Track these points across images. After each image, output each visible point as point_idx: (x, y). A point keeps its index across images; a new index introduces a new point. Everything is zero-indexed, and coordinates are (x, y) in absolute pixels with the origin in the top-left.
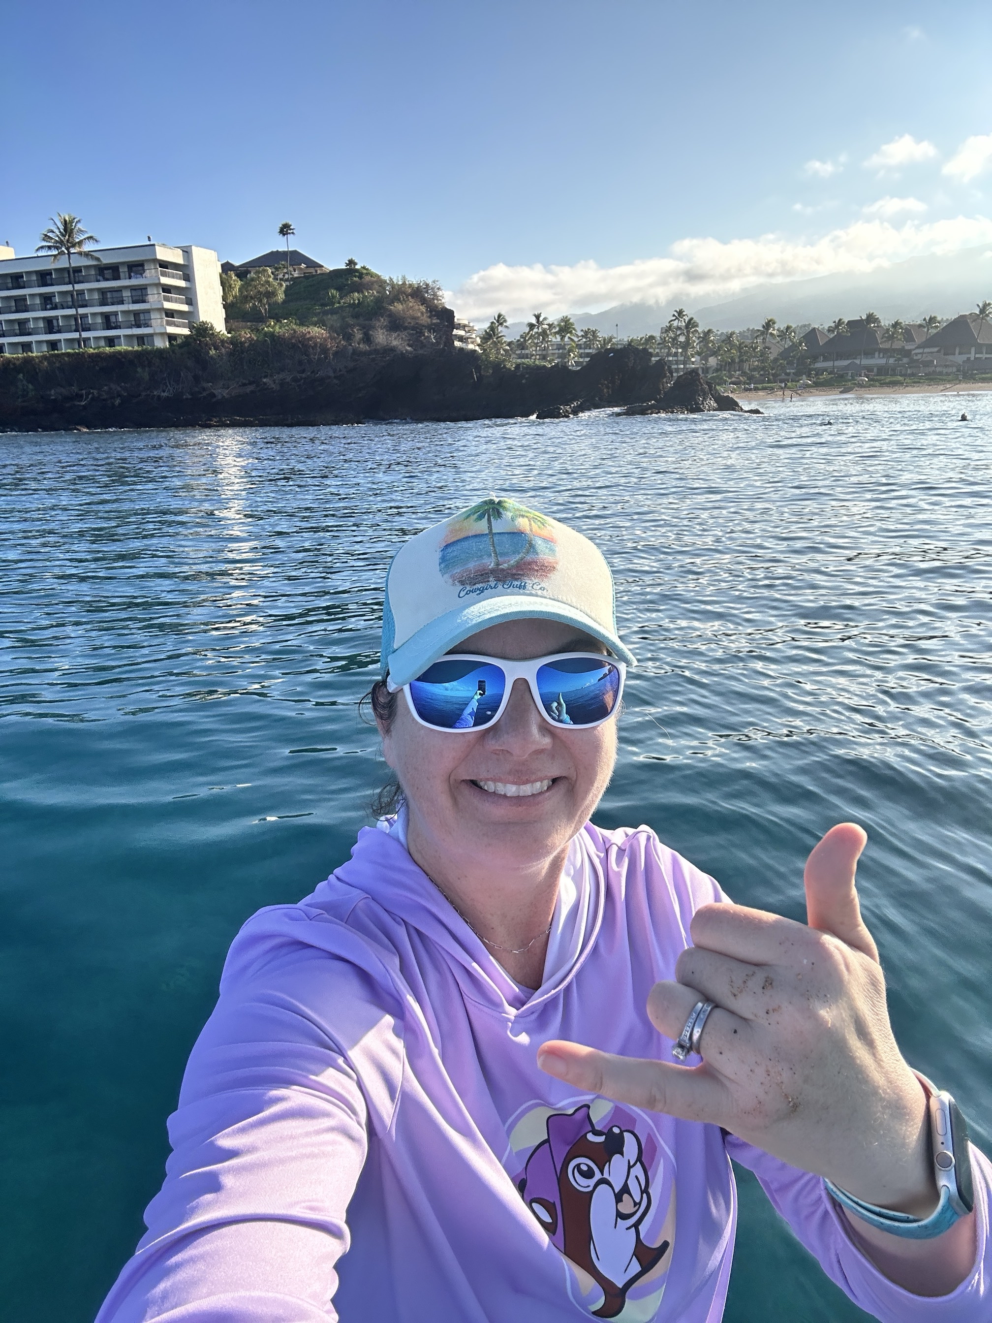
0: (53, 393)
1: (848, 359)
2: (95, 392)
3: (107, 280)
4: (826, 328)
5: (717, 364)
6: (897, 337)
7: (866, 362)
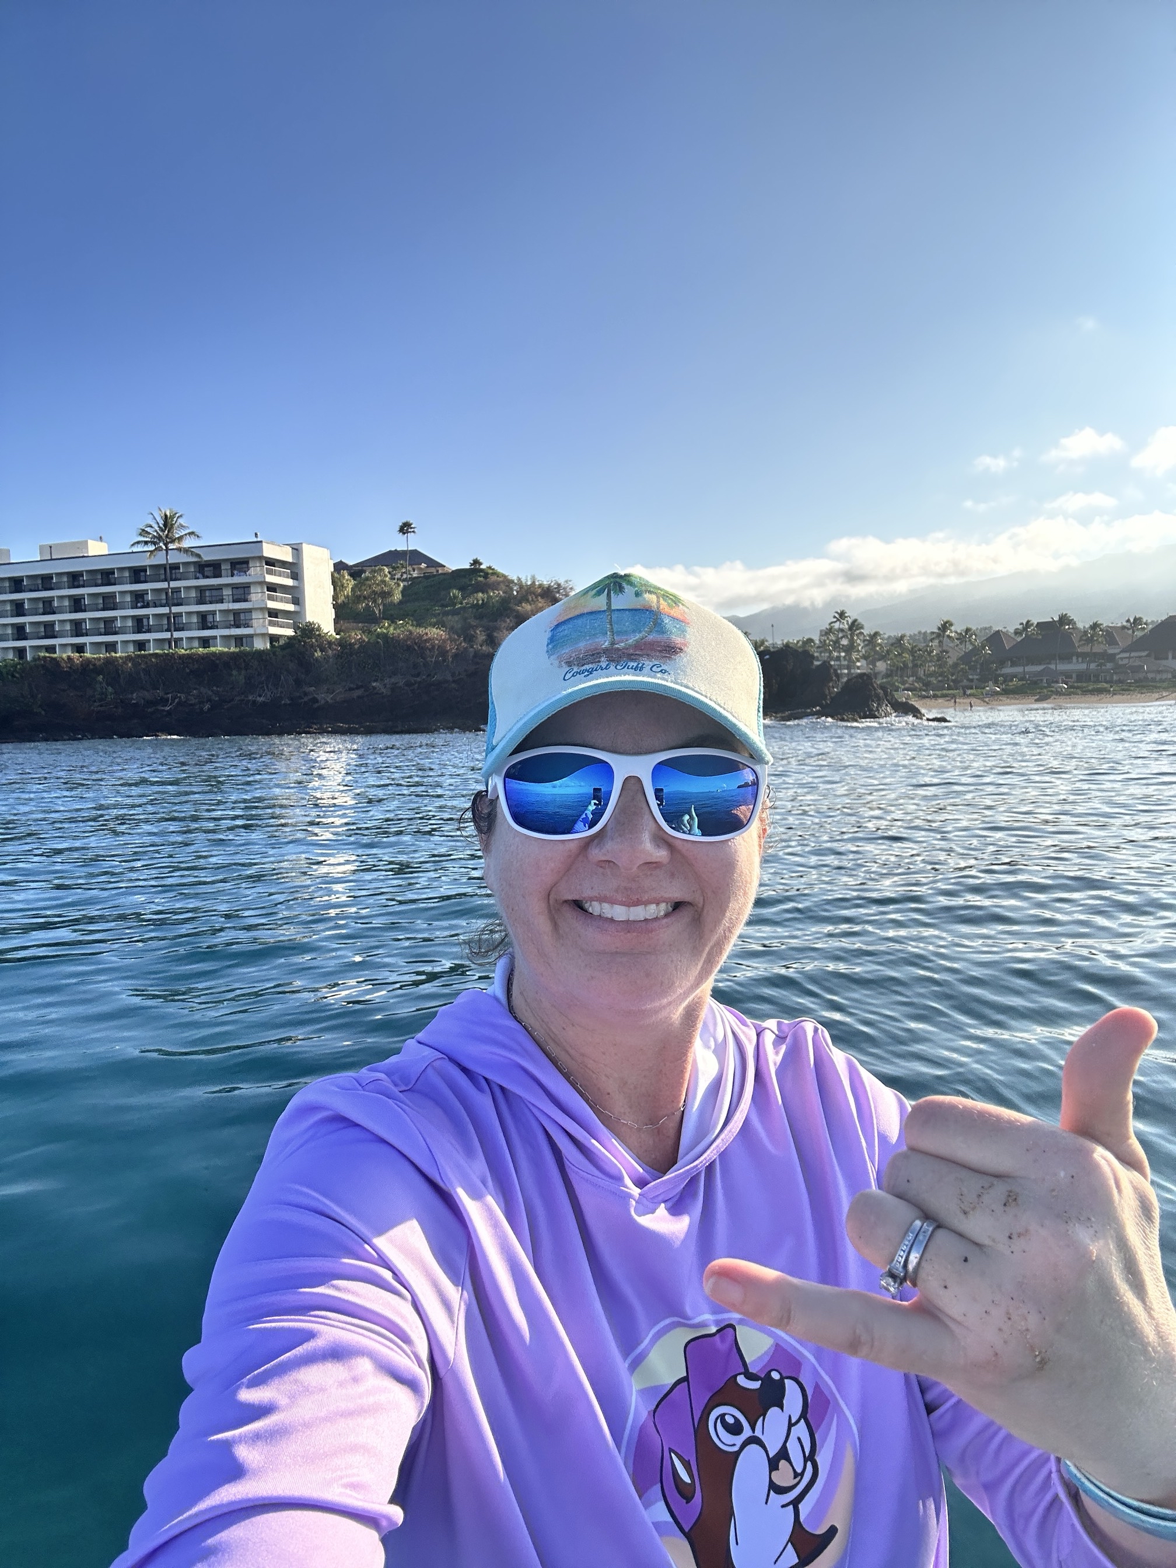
0: (135, 697)
1: (1040, 664)
2: (183, 696)
3: (208, 577)
4: (1012, 631)
5: (887, 669)
6: (1097, 640)
7: (1062, 667)
